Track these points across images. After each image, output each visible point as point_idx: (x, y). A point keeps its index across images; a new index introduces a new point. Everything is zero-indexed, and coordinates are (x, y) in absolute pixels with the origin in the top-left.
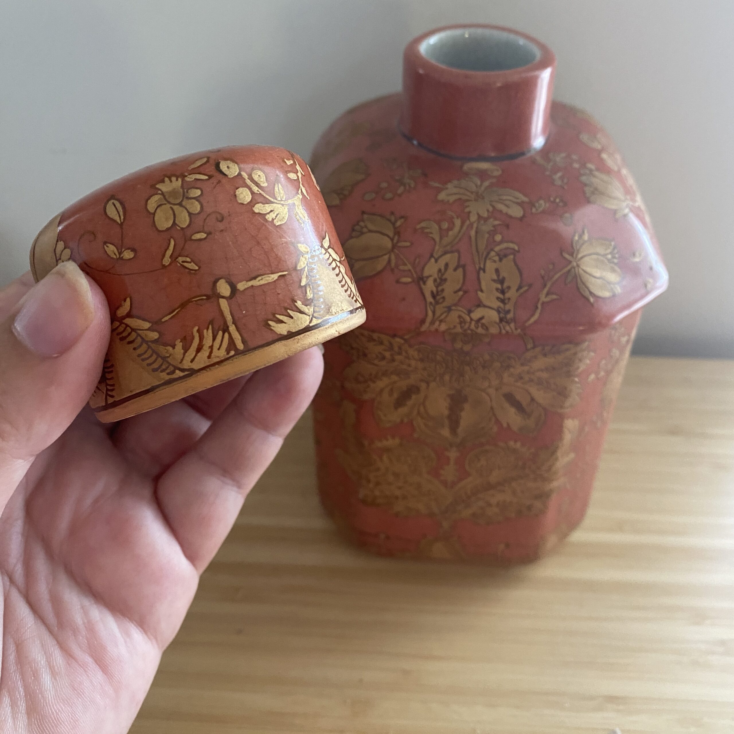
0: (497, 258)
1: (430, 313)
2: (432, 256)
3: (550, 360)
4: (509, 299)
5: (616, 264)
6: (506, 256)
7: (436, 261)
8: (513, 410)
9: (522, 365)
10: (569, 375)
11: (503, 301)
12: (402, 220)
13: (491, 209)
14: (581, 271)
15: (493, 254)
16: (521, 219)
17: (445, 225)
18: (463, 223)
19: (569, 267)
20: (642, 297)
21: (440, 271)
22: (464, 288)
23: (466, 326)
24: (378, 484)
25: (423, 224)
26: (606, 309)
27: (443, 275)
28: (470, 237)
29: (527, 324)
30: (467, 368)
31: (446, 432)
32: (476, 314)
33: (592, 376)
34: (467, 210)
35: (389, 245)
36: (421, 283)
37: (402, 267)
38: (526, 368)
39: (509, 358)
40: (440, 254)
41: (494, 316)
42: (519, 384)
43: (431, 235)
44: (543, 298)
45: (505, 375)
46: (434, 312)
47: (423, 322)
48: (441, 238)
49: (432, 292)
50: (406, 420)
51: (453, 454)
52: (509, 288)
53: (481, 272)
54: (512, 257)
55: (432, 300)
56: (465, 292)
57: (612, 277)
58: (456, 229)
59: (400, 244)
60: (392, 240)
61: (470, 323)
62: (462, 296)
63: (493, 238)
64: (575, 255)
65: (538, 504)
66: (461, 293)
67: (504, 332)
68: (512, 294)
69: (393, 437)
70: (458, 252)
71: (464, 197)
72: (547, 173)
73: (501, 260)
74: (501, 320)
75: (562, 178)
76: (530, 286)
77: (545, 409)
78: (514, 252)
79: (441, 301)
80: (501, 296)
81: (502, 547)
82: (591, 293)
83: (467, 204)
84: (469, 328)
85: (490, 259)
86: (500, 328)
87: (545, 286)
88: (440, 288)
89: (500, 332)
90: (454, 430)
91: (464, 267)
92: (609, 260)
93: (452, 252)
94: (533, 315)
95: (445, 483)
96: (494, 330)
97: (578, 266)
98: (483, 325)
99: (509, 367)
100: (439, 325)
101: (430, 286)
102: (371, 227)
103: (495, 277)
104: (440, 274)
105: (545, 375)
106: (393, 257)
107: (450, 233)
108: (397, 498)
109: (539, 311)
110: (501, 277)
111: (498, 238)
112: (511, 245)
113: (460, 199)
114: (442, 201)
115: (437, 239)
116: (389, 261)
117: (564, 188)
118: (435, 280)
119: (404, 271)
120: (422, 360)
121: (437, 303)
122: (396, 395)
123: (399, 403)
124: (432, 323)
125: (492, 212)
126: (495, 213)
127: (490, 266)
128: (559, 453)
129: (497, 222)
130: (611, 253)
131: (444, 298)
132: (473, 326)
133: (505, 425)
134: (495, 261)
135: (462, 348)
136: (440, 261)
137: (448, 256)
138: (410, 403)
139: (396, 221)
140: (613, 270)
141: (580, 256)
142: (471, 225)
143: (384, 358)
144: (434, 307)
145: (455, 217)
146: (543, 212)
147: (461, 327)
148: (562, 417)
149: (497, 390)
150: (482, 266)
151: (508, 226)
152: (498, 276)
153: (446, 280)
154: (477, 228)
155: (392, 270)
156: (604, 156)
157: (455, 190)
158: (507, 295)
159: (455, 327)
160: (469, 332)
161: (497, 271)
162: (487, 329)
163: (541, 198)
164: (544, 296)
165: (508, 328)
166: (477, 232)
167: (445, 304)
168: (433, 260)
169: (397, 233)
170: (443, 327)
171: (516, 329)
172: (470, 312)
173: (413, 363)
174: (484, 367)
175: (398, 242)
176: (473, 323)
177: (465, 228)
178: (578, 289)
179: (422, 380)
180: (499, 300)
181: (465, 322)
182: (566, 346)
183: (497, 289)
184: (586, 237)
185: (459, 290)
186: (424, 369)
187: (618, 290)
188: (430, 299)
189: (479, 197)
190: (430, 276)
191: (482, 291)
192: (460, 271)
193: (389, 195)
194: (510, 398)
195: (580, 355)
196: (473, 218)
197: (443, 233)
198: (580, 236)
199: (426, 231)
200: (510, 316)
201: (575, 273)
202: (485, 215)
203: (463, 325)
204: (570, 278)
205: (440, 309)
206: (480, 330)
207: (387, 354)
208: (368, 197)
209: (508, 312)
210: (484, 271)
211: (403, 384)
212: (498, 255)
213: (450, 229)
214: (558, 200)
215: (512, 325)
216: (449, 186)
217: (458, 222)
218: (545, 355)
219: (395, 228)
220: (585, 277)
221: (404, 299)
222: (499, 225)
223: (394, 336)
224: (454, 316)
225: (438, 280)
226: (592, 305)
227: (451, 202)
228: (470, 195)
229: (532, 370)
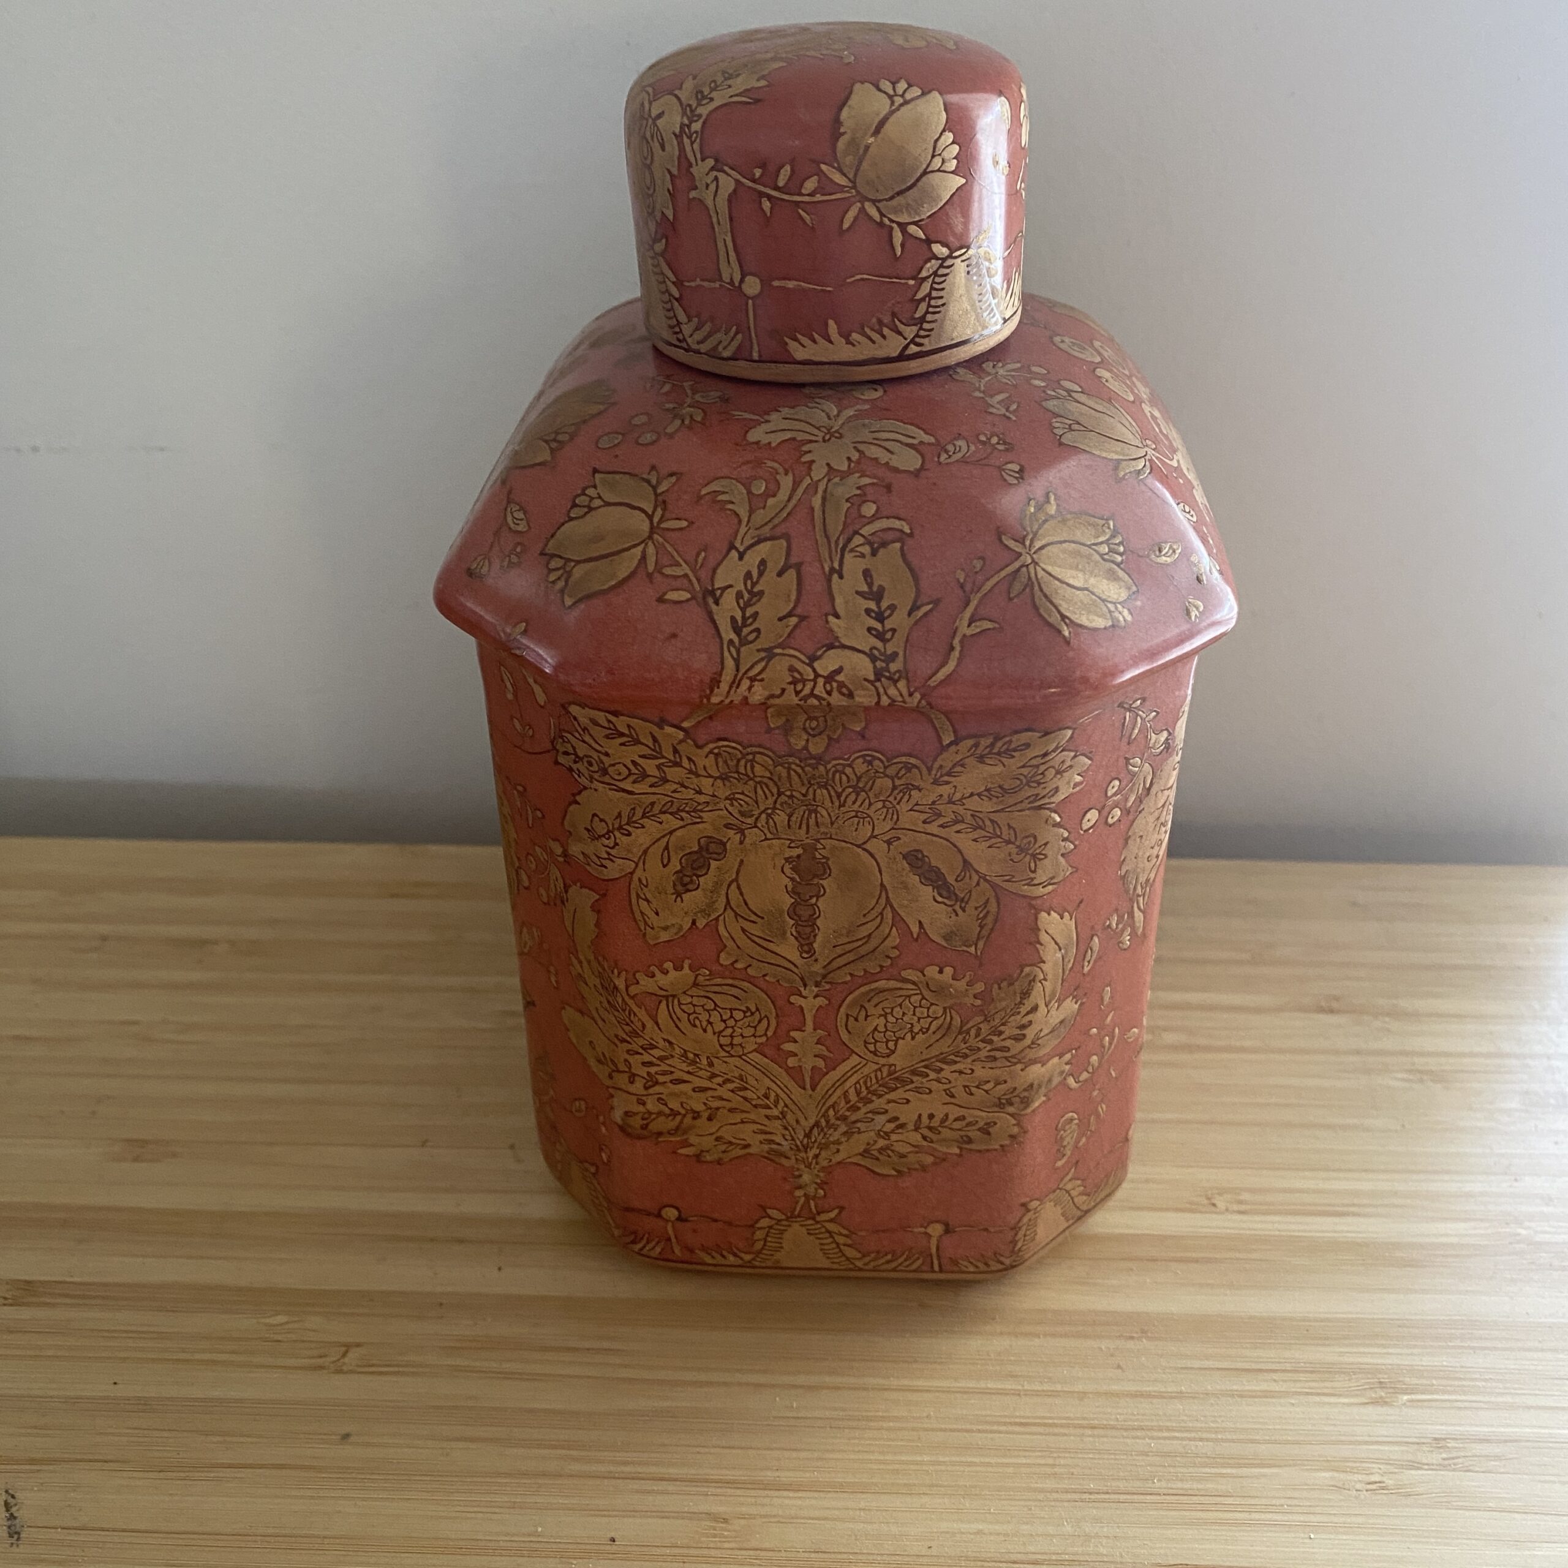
0: (866, 550)
1: (730, 663)
2: (732, 547)
3: (993, 770)
4: (894, 630)
5: (1118, 565)
6: (884, 544)
7: (741, 557)
8: (927, 892)
9: (936, 782)
10: (1038, 806)
11: (880, 636)
12: (673, 479)
13: (855, 456)
14: (1041, 573)
15: (858, 540)
16: (916, 474)
17: (760, 488)
18: (796, 484)
19: (1017, 565)
20: (1181, 640)
21: (748, 575)
22: (799, 611)
23: (807, 691)
24: (652, 1082)
25: (714, 487)
26: (1103, 651)
27: (754, 585)
28: (812, 509)
29: (932, 683)
30: (822, 793)
31: (789, 950)
32: (825, 666)
33: (1093, 816)
34: (806, 458)
35: (646, 526)
36: (710, 601)
37: (668, 571)
38: (946, 790)
39: (909, 768)
40: (748, 541)
41: (865, 667)
42: (933, 828)
43: (730, 506)
44: (964, 629)
45: (904, 807)
46: (737, 661)
47: (715, 682)
48: (751, 512)
49: (733, 619)
50: (701, 923)
51: (810, 1002)
52: (892, 608)
53: (835, 576)
54: (898, 545)
55: (733, 636)
56: (802, 618)
57: (1114, 591)
58: (783, 495)
59: (663, 525)
60: (650, 517)
61: (815, 681)
62: (796, 626)
63: (859, 510)
64: (1028, 543)
65: (1005, 1121)
66: (794, 620)
67: (885, 701)
68: (899, 620)
69: (678, 968)
70: (787, 537)
71: (800, 437)
72: (977, 394)
73: (874, 553)
74: (878, 675)
75: (1006, 404)
76: (936, 602)
77: (994, 886)
78: (902, 537)
79: (751, 637)
80: (879, 626)
81: (936, 1230)
82: (1063, 617)
83: (805, 448)
84: (812, 694)
85: (852, 550)
86: (878, 694)
87: (967, 604)
88: (749, 612)
89: (878, 703)
90: (806, 946)
91: (798, 567)
92: (1101, 555)
93: (772, 538)
94: (944, 664)
95: (795, 1074)
96: (865, 698)
97: (1035, 563)
98: (841, 685)
99: (910, 787)
100: (750, 688)
101: (728, 608)
102: (609, 497)
103: (865, 588)
104: (749, 582)
105: (986, 806)
106: (651, 550)
107: (771, 501)
108: (696, 1115)
109: (956, 654)
110: (875, 589)
111: (869, 509)
112: (897, 524)
113: (794, 439)
114: (757, 443)
115: (744, 514)
116: (644, 557)
117: (1009, 418)
118: (739, 595)
119: (676, 577)
120: (724, 778)
121: (744, 642)
122: (675, 865)
123: (684, 884)
124: (735, 683)
125: (858, 462)
126: (860, 464)
127: (853, 565)
128: (1037, 995)
129: (866, 481)
130: (1106, 542)
131: (758, 630)
132: (820, 690)
133: (915, 930)
134: (863, 556)
135: (806, 748)
136: (746, 557)
137: (764, 548)
138: (707, 881)
139: (659, 482)
140: (1112, 577)
141: (1038, 544)
142: (815, 485)
143: (644, 775)
144: (738, 652)
145: (781, 470)
146: (964, 461)
147: (797, 693)
148: (1035, 907)
149: (889, 843)
150: (836, 565)
151: (889, 488)
152: (870, 585)
153: (761, 593)
154: (825, 491)
155: (650, 576)
156: (1101, 372)
157: (786, 424)
158: (889, 624)
159: (783, 690)
160: (814, 702)
161: (867, 573)
162: (851, 695)
163: (959, 436)
164: (966, 623)
165: (892, 691)
166: (824, 499)
167: (762, 643)
168: (734, 554)
169: (661, 502)
170: (758, 694)
171: (911, 695)
172: (813, 659)
173: (706, 783)
174: (857, 791)
175: (661, 521)
176: (821, 681)
177: (800, 491)
178: (1036, 608)
179: (728, 826)
180: (874, 632)
181: (804, 681)
182: (1025, 737)
183: (868, 611)
184: (1052, 509)
185: (790, 614)
186: (731, 799)
187: (1125, 616)
188: (728, 634)
189: (831, 435)
190: (730, 586)
191: (837, 616)
192: (791, 574)
193: (649, 437)
194: (915, 860)
195: (1056, 759)
196: (818, 472)
197: (755, 502)
198: (1039, 508)
199: (720, 498)
200: (893, 667)
201: (1030, 578)
202: (844, 467)
203: (799, 687)
204: (1017, 587)
205: (749, 656)
206: (836, 699)
207: (650, 766)
208: (604, 443)
209: (894, 656)
210: (841, 577)
211: (690, 837)
212: (870, 543)
213: (771, 494)
214: (994, 440)
215: (902, 685)
216: (774, 416)
217: (787, 482)
218: (981, 759)
219: (656, 495)
220: (1053, 585)
221: (674, 636)
222: (873, 484)
223: (661, 723)
224: (779, 669)
225: (746, 596)
226: (1067, 642)
227: (773, 445)
228: (816, 432)
229: (958, 796)
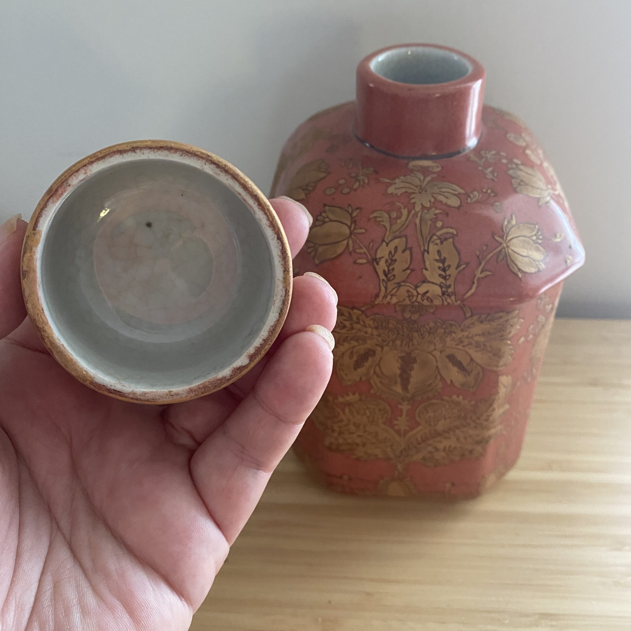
0: (438, 241)
1: (383, 289)
2: (383, 241)
3: (486, 327)
4: (450, 276)
5: (540, 244)
6: (446, 239)
7: (387, 245)
8: (455, 370)
9: (462, 331)
10: (502, 338)
11: (444, 278)
12: (358, 211)
13: (433, 200)
14: (510, 251)
15: (435, 237)
16: (459, 208)
17: (394, 215)
18: (409, 212)
19: (500, 248)
20: (563, 272)
21: (390, 253)
22: (411, 267)
23: (414, 299)
24: (340, 433)
25: (375, 214)
26: (533, 282)
27: (393, 256)
28: (416, 224)
29: (466, 297)
30: (415, 334)
31: (398, 389)
32: (422, 289)
33: (522, 339)
34: (412, 201)
35: (348, 232)
36: (375, 263)
37: (358, 251)
38: (466, 334)
39: (451, 325)
40: (390, 239)
41: (438, 290)
42: (460, 347)
43: (382, 223)
44: (479, 275)
45: (448, 339)
46: (386, 288)
47: (377, 296)
48: (391, 225)
49: (384, 271)
50: (364, 379)
51: (405, 407)
52: (449, 266)
53: (426, 254)
54: (451, 240)
55: (384, 278)
56: (413, 270)
57: (537, 256)
58: (404, 218)
59: (356, 231)
60: (350, 228)
61: (417, 296)
62: (410, 274)
63: (435, 224)
64: (505, 238)
65: (479, 449)
66: (409, 271)
67: (445, 303)
68: (452, 271)
69: (354, 394)
70: (406, 236)
71: (410, 191)
72: (480, 168)
73: (442, 243)
74: (443, 293)
75: (492, 172)
76: (467, 264)
77: (483, 368)
78: (453, 236)
79: (392, 278)
80: (443, 273)
81: (448, 485)
82: (519, 269)
83: (412, 196)
84: (416, 301)
85: (433, 242)
86: (443, 300)
87: (480, 264)
88: (391, 268)
89: (443, 304)
90: (405, 387)
91: (411, 249)
92: (533, 241)
93: (400, 237)
94: (470, 289)
95: (398, 432)
96: (437, 302)
97: (508, 247)
98: (428, 298)
99: (451, 332)
100: (391, 298)
101: (382, 266)
102: (331, 217)
103: (438, 258)
104: (390, 256)
105: (482, 339)
106: (351, 242)
107: (399, 221)
108: (357, 445)
109: (475, 286)
110: (442, 258)
111: (439, 224)
112: (451, 230)
113: (406, 192)
114: (392, 194)
115: (388, 226)
116: (348, 245)
117: (494, 180)
118: (387, 261)
119: (361, 254)
120: (377, 328)
121: (389, 280)
122: (355, 358)
123: (358, 365)
124: (385, 297)
125: (434, 203)
126: (436, 203)
127: (433, 248)
128: (495, 405)
129: (438, 211)
130: (535, 235)
131: (394, 276)
132: (419, 299)
133: (449, 382)
134: (437, 244)
135: (410, 318)
136: (390, 245)
137: (396, 241)
138: (367, 364)
139: (352, 212)
140: (538, 250)
141: (509, 238)
142: (416, 214)
143: (344, 327)
144: (386, 284)
145: (402, 207)
146: (477, 202)
147: (410, 300)
148: (497, 374)
149: (441, 352)
150: (426, 248)
151: (447, 214)
152: (440, 256)
153: (395, 260)
154: (421, 216)
155: (350, 253)
156: (528, 152)
157: (402, 185)
158: (448, 273)
159: (404, 299)
160: (416, 304)
161: (439, 252)
162: (432, 301)
163: (475, 190)
164: (479, 272)
165: (449, 300)
166: (421, 220)
167: (396, 281)
168: (384, 244)
169: (354, 221)
170: (394, 300)
171: (456, 301)
172: (416, 287)
173: (369, 330)
174: (430, 333)
175: (355, 229)
176: (420, 296)
177: (411, 216)
178: (508, 266)
179: (377, 345)
180: (442, 276)
181: (413, 296)
182: (500, 314)
183: (439, 268)
184: (514, 222)
185: (407, 269)
186: (379, 335)
187: (543, 266)
188: (382, 277)
189: (422, 190)
190: (383, 257)
191: (426, 269)
192: (408, 252)
193: (346, 190)
194: (452, 358)
195: (511, 322)
196: (418, 208)
197: (392, 221)
198: (509, 222)
199: (378, 219)
200: (450, 290)
201: (505, 253)
202: (428, 205)
203: (411, 298)
204: (501, 257)
205: (391, 285)
206: (425, 302)
207: (347, 324)
208: (328, 192)
209: (450, 286)
210: (428, 253)
211: (362, 348)
212: (440, 239)
213: (398, 217)
214: (489, 191)
215: (453, 298)
216: (397, 181)
217: (405, 212)
218: (482, 322)
219: (352, 218)
220: (515, 257)
221: (360, 277)
222: (440, 213)
223: (353, 308)
224: (403, 291)
225: (389, 261)
226: (520, 279)
227: (399, 195)
228: (415, 188)
229: (471, 335)
